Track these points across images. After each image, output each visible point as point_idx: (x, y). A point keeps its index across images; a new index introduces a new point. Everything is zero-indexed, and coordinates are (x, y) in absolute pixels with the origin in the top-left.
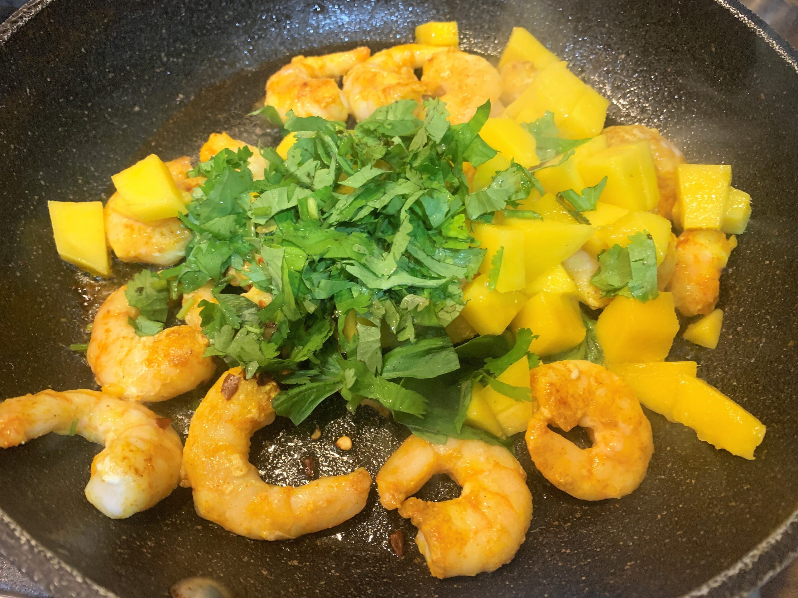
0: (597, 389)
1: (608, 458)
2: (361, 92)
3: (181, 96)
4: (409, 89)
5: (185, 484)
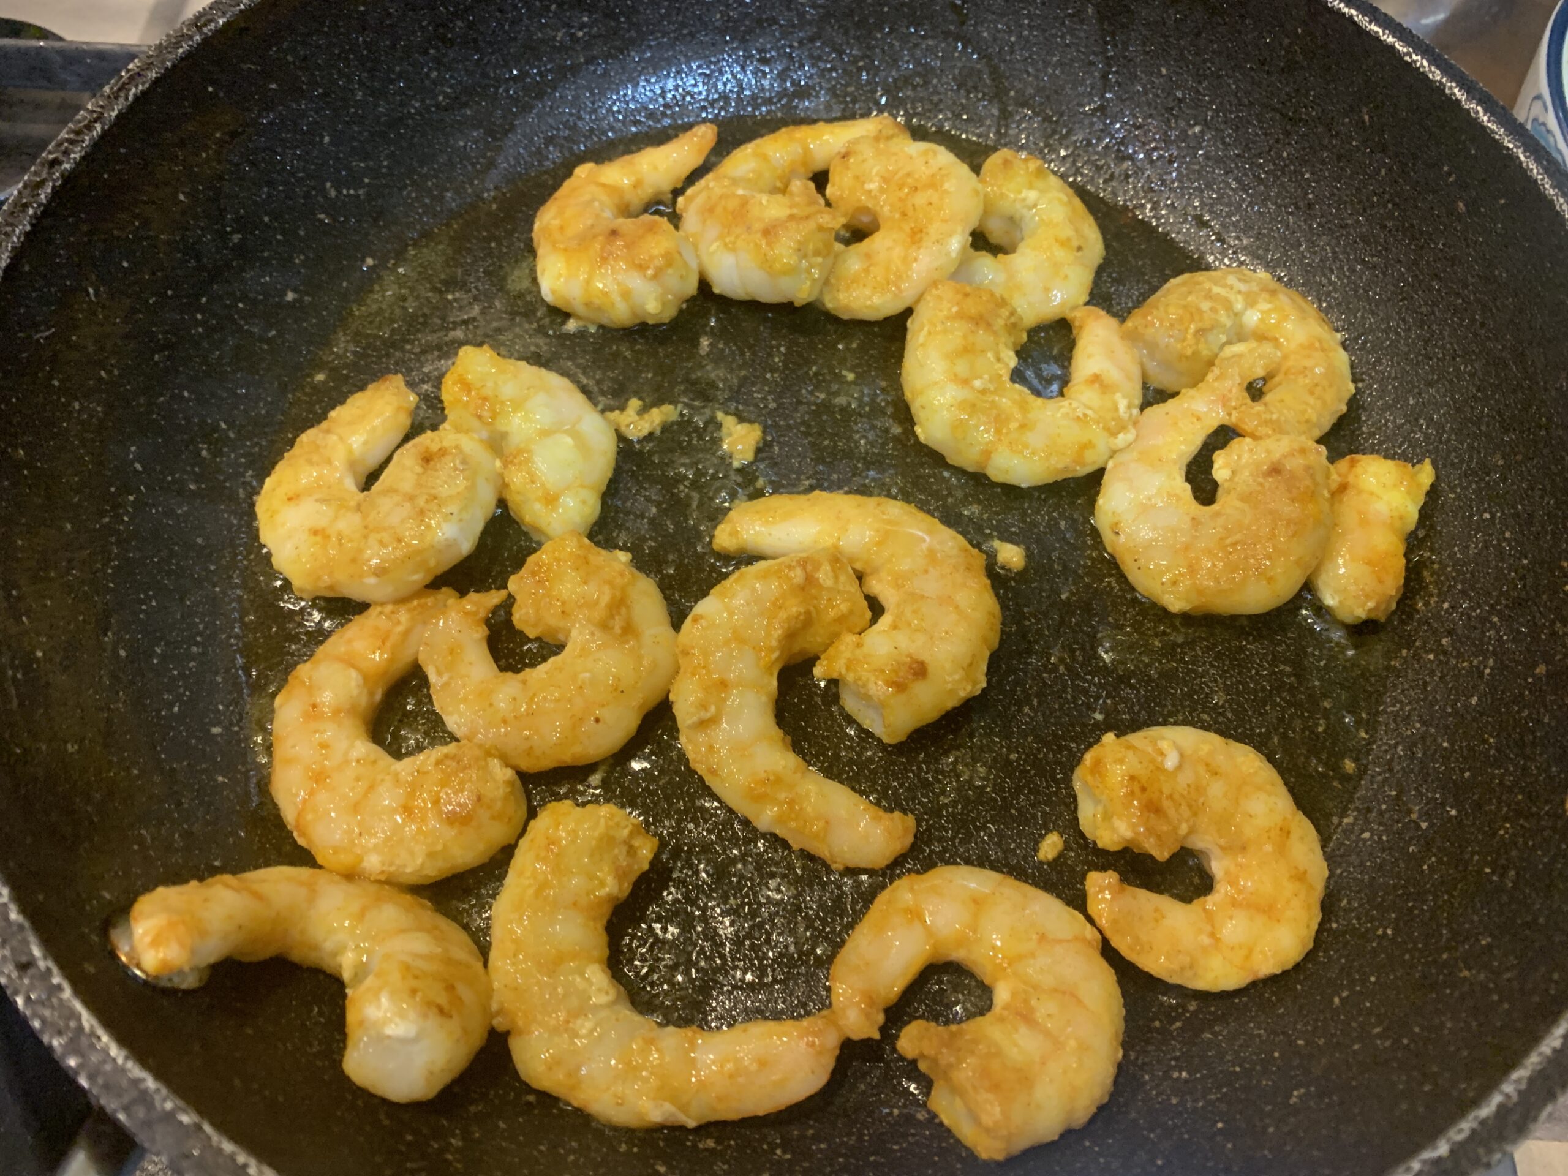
0: (1209, 784)
2: (721, 237)
3: (370, 261)
4: (812, 225)
5: (499, 1023)
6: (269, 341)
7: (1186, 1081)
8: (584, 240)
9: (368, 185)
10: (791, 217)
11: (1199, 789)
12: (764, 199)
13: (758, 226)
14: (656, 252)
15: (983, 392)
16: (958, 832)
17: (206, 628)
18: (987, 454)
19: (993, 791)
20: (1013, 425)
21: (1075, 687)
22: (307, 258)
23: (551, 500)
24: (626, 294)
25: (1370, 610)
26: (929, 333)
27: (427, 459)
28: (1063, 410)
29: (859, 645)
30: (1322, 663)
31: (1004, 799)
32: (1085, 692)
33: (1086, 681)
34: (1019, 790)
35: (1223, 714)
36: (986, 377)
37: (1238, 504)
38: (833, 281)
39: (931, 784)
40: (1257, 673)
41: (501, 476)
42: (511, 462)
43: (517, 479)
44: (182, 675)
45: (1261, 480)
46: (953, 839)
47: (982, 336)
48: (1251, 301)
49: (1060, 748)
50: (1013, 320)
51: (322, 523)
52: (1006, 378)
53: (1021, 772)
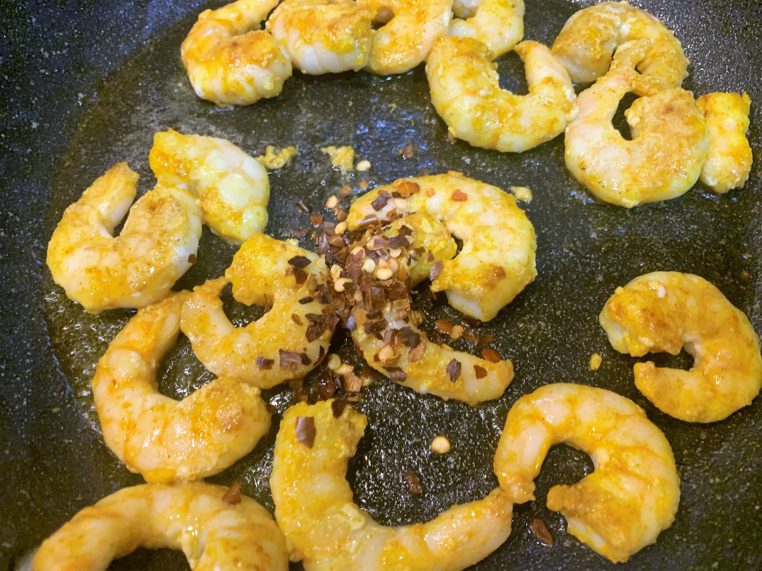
0: (686, 301)
1: (723, 369)
2: (301, 37)
3: (81, 95)
4: (357, 18)
5: (295, 558)
6: (29, 156)
7: (720, 484)
8: (217, 52)
9: (68, 46)
10: (344, 16)
11: (681, 306)
12: (323, 8)
13: (324, 25)
14: (265, 51)
15: (487, 97)
16: (539, 366)
17: (32, 345)
18: (496, 136)
19: (553, 336)
20: (510, 115)
21: (582, 263)
22: (39, 99)
23: (238, 216)
24: (251, 81)
25: (738, 183)
26: (444, 68)
27: (153, 208)
28: (536, 101)
29: (455, 266)
30: (713, 220)
31: (560, 339)
32: (588, 264)
33: (586, 258)
34: (567, 332)
35: (668, 260)
36: (486, 87)
37: (653, 134)
38: (374, 53)
39: (514, 341)
40: (680, 233)
41: (202, 209)
42: (206, 198)
43: (212, 207)
44: (23, 379)
45: (662, 117)
46: (537, 370)
47: (476, 64)
48: (624, 19)
49: (584, 302)
50: (489, 53)
51: (93, 263)
52: (497, 86)
53: (566, 321)
